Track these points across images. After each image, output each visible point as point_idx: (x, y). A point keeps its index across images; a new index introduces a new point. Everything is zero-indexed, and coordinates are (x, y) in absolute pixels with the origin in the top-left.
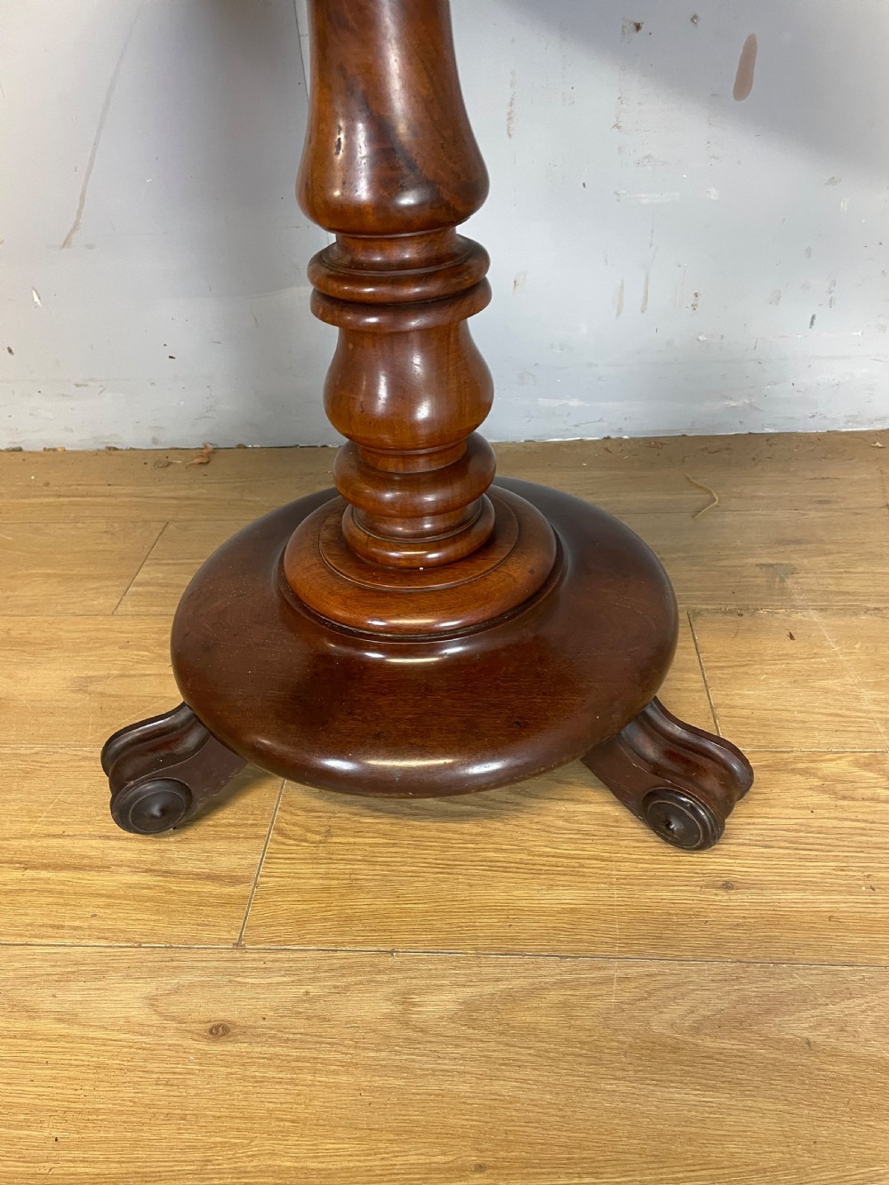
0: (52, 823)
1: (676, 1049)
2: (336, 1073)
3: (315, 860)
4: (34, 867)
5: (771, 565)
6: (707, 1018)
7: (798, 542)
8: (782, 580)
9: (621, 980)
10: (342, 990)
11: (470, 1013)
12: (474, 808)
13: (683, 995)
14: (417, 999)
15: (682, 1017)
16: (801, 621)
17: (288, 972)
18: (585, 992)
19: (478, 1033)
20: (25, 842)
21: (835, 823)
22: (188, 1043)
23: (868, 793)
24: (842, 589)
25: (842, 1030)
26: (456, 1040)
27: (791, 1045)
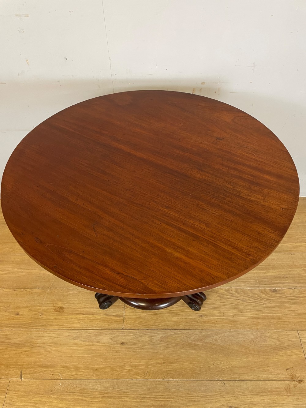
0: (86, 305)
1: (192, 344)
2: (142, 350)
3: (133, 312)
4: (85, 314)
6: (196, 339)
9: (184, 333)
10: (141, 336)
11: (161, 339)
13: (193, 335)
14: (153, 337)
15: (193, 339)
17: (132, 333)
18: (179, 335)
19: (162, 343)
20: (82, 309)
21: (220, 303)
22: (118, 346)
23: (226, 297)
25: (216, 340)
26: (159, 344)
27: (208, 343)
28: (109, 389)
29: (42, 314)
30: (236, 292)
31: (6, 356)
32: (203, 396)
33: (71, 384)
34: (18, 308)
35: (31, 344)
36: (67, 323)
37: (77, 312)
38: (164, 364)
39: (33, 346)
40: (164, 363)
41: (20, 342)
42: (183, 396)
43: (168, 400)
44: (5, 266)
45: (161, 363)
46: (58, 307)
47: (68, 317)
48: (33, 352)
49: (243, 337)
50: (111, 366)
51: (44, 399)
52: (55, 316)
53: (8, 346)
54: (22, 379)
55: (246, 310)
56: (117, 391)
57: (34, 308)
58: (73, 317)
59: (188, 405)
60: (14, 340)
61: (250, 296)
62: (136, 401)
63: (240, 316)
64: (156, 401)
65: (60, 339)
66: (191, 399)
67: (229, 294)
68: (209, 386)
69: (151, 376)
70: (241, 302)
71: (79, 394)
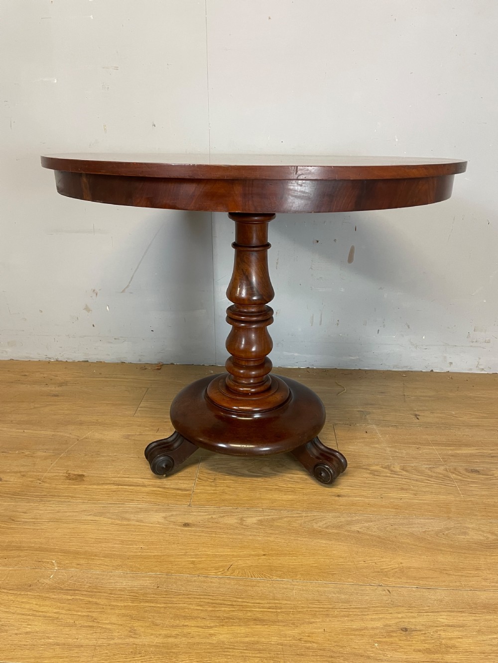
0: (125, 474)
1: (320, 532)
2: (222, 535)
3: (211, 486)
4: (121, 485)
5: (362, 411)
6: (330, 525)
7: (372, 405)
8: (365, 416)
9: (305, 516)
10: (223, 517)
11: (260, 522)
12: (262, 475)
13: (323, 520)
15: (323, 525)
16: (370, 428)
17: (205, 512)
19: (263, 527)
20: (117, 479)
21: (373, 482)
22: (177, 527)
23: (384, 475)
24: (385, 419)
25: (368, 529)
26: (257, 529)
27: (353, 532)
28: (149, 589)
29: (42, 481)
30: (403, 469)
32: (345, 608)
35: (10, 518)
36: (87, 495)
37: (108, 482)
38: (264, 557)
39: (13, 520)
40: (264, 555)
42: (302, 607)
43: (269, 610)
45: (258, 555)
46: (75, 475)
47: (90, 486)
48: (11, 528)
49: (421, 527)
50: (160, 554)
52: (67, 485)
55: (425, 492)
56: (166, 591)
57: (32, 473)
58: (99, 487)
59: (313, 620)
61: (428, 475)
62: (202, 610)
63: (412, 499)
64: (245, 612)
65: (68, 514)
66: (319, 611)
67: (389, 472)
68: (357, 593)
69: (237, 572)
70: (413, 482)
71: (85, 593)
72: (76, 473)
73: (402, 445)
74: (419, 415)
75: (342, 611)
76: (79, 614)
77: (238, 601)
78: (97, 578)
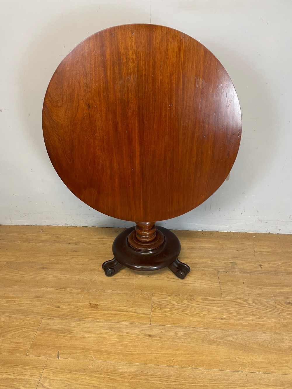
0: (117, 304)
1: (214, 341)
2: (168, 342)
3: (159, 312)
4: (116, 311)
5: (232, 262)
6: (218, 337)
7: (237, 258)
8: (234, 266)
9: (206, 332)
10: (166, 331)
11: (185, 335)
12: (183, 305)
13: (215, 334)
14: (177, 333)
15: (215, 337)
16: (237, 274)
17: (159, 328)
18: (202, 333)
19: (187, 338)
20: (114, 307)
21: (239, 310)
22: (146, 337)
23: (244, 305)
24: (244, 268)
25: (237, 339)
26: (183, 338)
27: (229, 341)
28: (137, 372)
29: (79, 308)
30: (253, 302)
31: (46, 339)
32: (226, 384)
33: (102, 365)
34: (59, 302)
35: (68, 331)
36: (100, 317)
37: (110, 309)
38: (188, 355)
39: (70, 332)
40: (188, 354)
41: (59, 329)
42: (207, 383)
43: (193, 384)
44: (50, 272)
45: (185, 354)
46: (94, 304)
47: (102, 312)
48: (70, 337)
49: (262, 338)
50: (140, 353)
51: (77, 376)
52: (90, 311)
53: (48, 331)
54: (59, 358)
55: (264, 317)
56: (145, 374)
57: (73, 303)
58: (106, 312)
60: (54, 327)
61: (266, 306)
62: (162, 384)
63: (258, 321)
64: (181, 385)
65: (94, 328)
66: (215, 385)
67: (247, 304)
68: (232, 376)
69: (176, 363)
70: (258, 310)
71: (109, 374)
72: (94, 303)
73: (253, 286)
74: (262, 266)
75: (225, 385)
76: (109, 385)
77: (178, 380)
78: (114, 366)
